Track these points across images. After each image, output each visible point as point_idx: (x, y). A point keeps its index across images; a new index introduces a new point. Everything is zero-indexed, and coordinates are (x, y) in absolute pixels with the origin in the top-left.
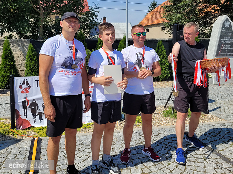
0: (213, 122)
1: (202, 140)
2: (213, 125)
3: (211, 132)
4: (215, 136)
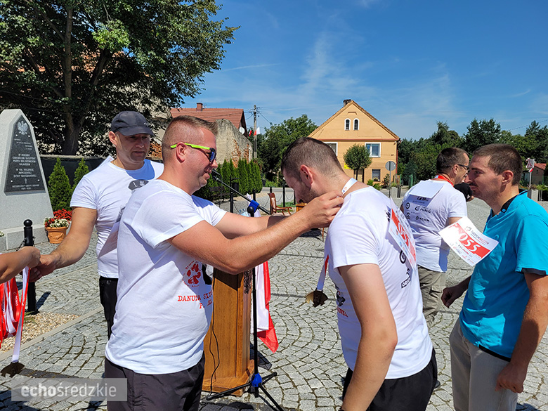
0: (61, 327)
1: (63, 371)
2: (63, 333)
3: (70, 349)
4: (81, 353)
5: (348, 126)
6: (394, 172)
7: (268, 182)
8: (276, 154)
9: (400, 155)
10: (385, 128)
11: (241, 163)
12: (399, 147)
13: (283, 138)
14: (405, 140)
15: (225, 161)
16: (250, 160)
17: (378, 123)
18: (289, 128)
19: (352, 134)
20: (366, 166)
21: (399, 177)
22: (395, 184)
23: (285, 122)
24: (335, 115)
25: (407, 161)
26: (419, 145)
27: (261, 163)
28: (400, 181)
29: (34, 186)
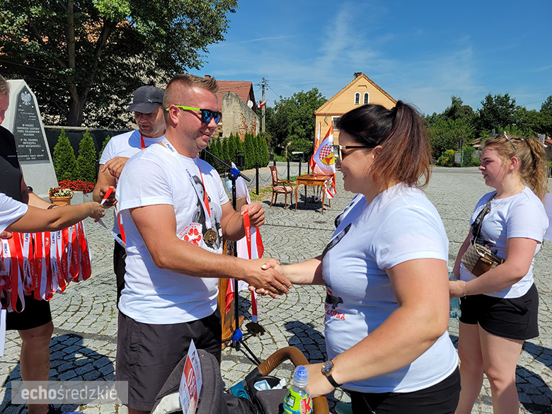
5: (357, 99)
7: (276, 157)
8: (285, 128)
11: (247, 137)
13: (292, 112)
15: (231, 134)
16: (257, 134)
18: (299, 101)
23: (295, 95)
24: (346, 88)
26: (432, 120)
27: (270, 137)
29: (38, 156)
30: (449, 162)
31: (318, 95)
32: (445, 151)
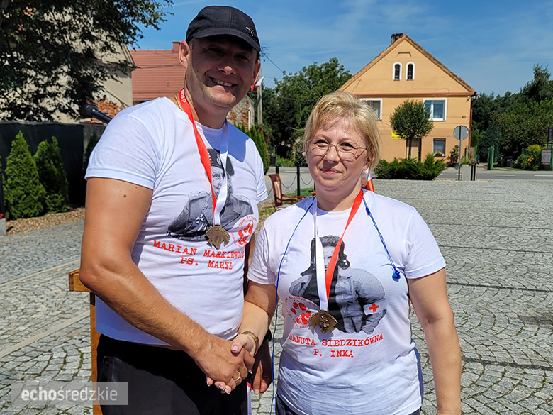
5: (397, 73)
6: (465, 142)
7: (279, 160)
8: (290, 118)
9: (475, 117)
10: (453, 76)
12: (474, 105)
13: (301, 94)
14: (483, 96)
16: (250, 127)
17: (443, 68)
18: (310, 78)
19: (404, 86)
20: (423, 133)
21: (473, 150)
22: (468, 160)
23: (304, 69)
24: (380, 57)
25: (486, 126)
26: (505, 102)
27: (269, 131)
28: (475, 157)
30: (533, 162)
31: (338, 69)
32: (526, 147)
